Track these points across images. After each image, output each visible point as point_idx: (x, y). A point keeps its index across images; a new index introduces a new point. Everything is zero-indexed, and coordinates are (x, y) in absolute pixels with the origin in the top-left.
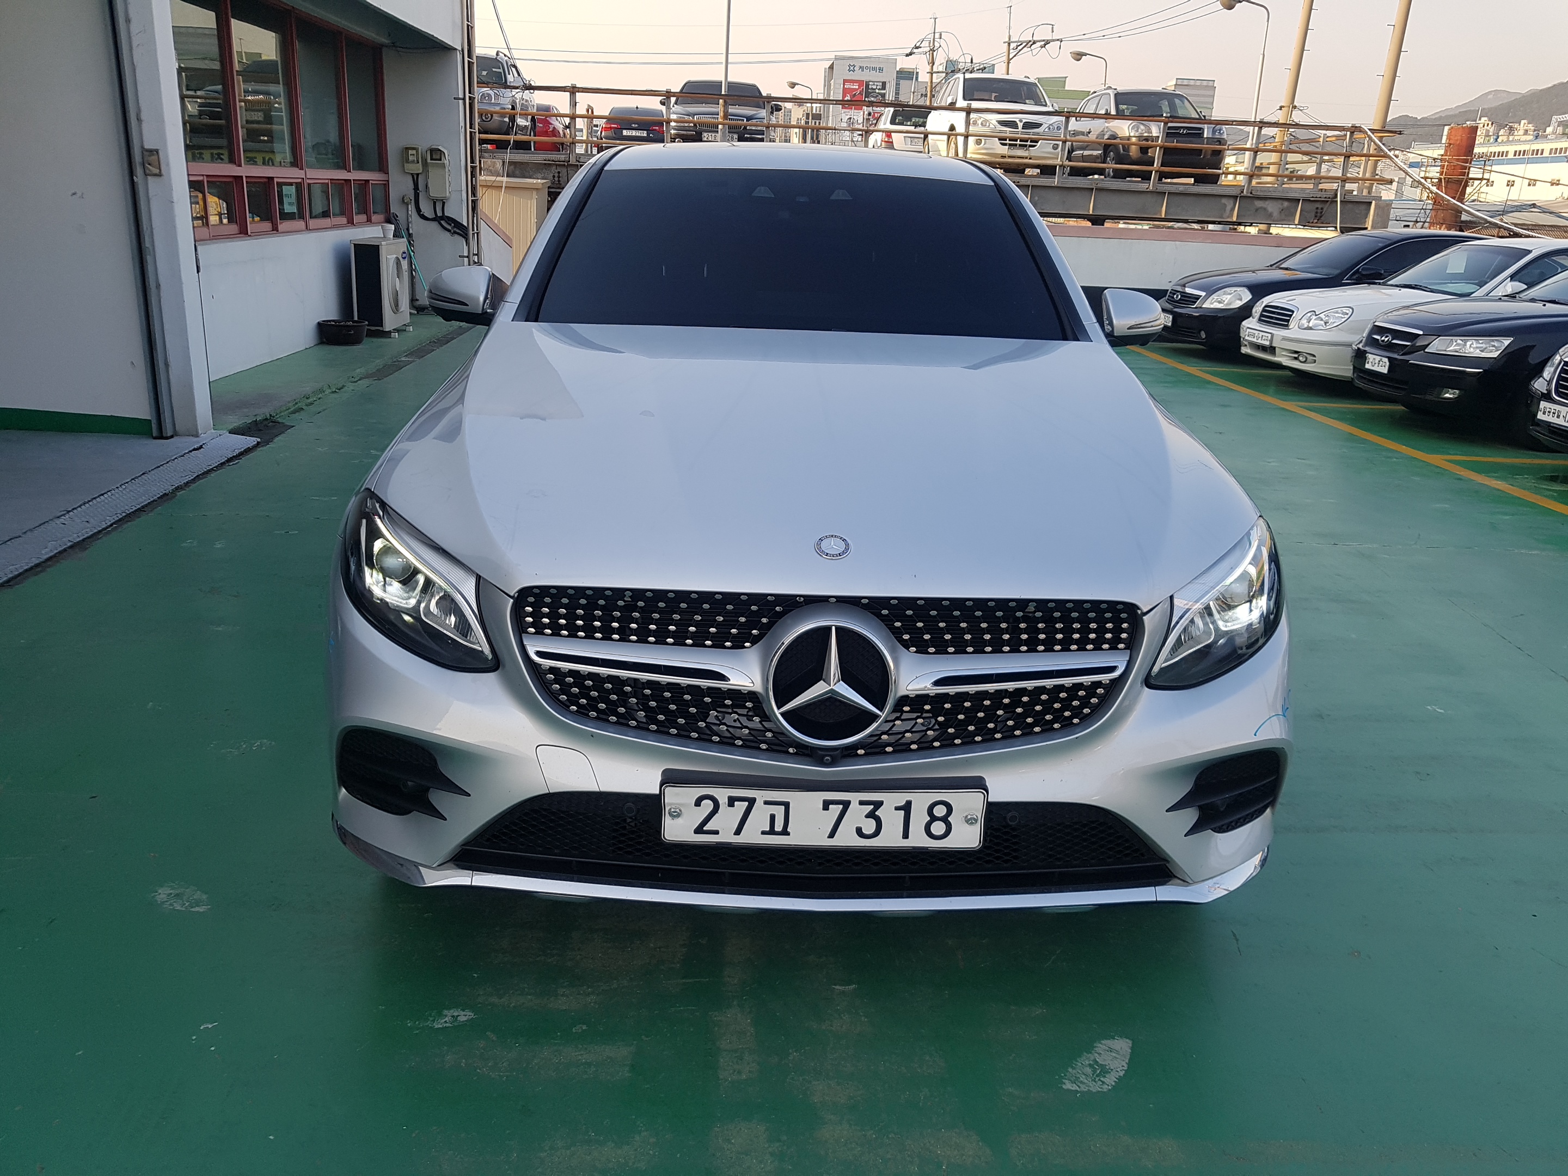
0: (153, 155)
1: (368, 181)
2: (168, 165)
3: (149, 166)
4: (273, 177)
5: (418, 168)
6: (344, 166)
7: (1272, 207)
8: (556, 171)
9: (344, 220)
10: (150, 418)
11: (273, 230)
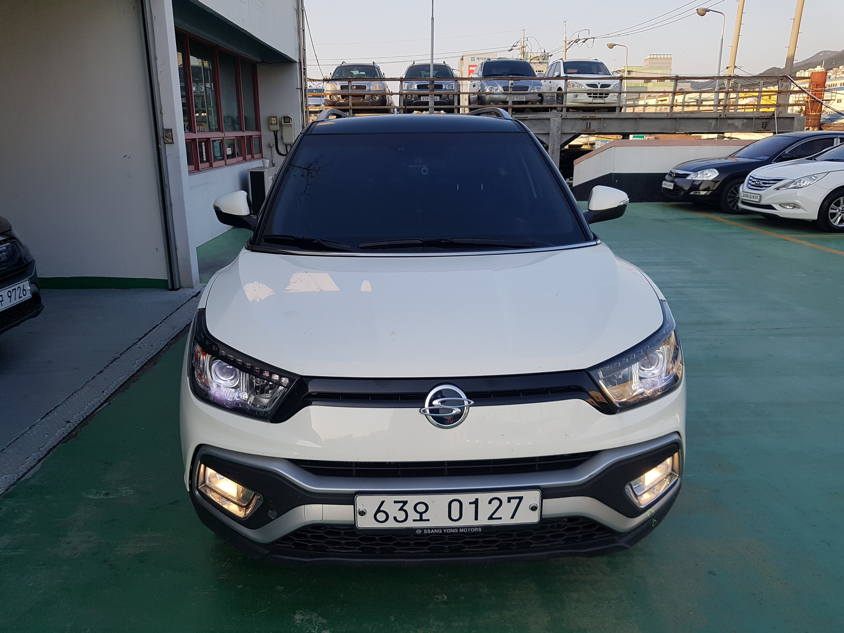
0: (169, 132)
1: (252, 136)
2: (177, 137)
3: (167, 139)
4: (210, 138)
5: (277, 128)
6: (241, 130)
7: (738, 123)
9: (241, 158)
10: (167, 280)
11: (210, 167)
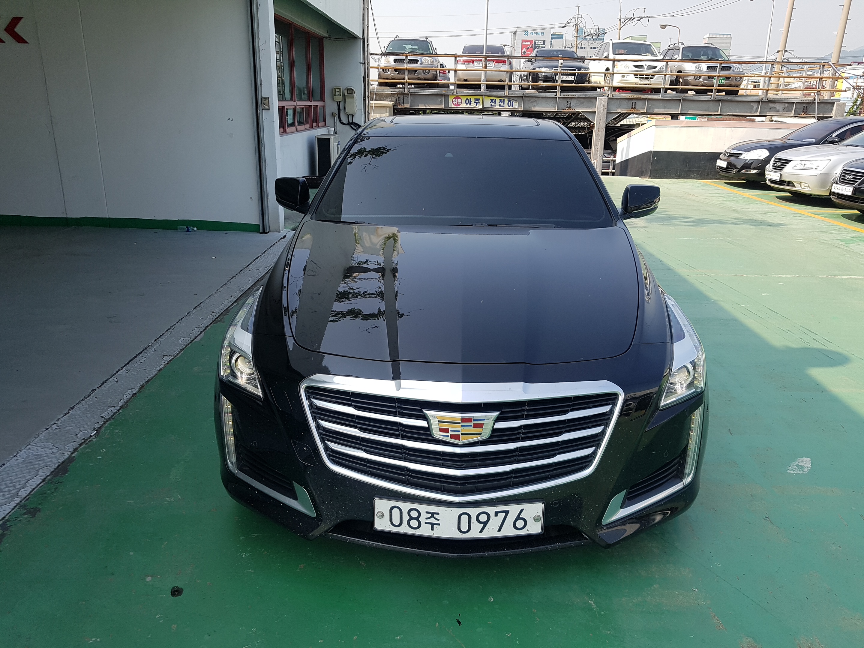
0: (267, 100)
1: (318, 106)
2: (272, 104)
3: (264, 105)
4: (285, 106)
5: (340, 98)
6: (309, 100)
7: (779, 107)
8: (398, 97)
9: (308, 126)
10: (259, 224)
